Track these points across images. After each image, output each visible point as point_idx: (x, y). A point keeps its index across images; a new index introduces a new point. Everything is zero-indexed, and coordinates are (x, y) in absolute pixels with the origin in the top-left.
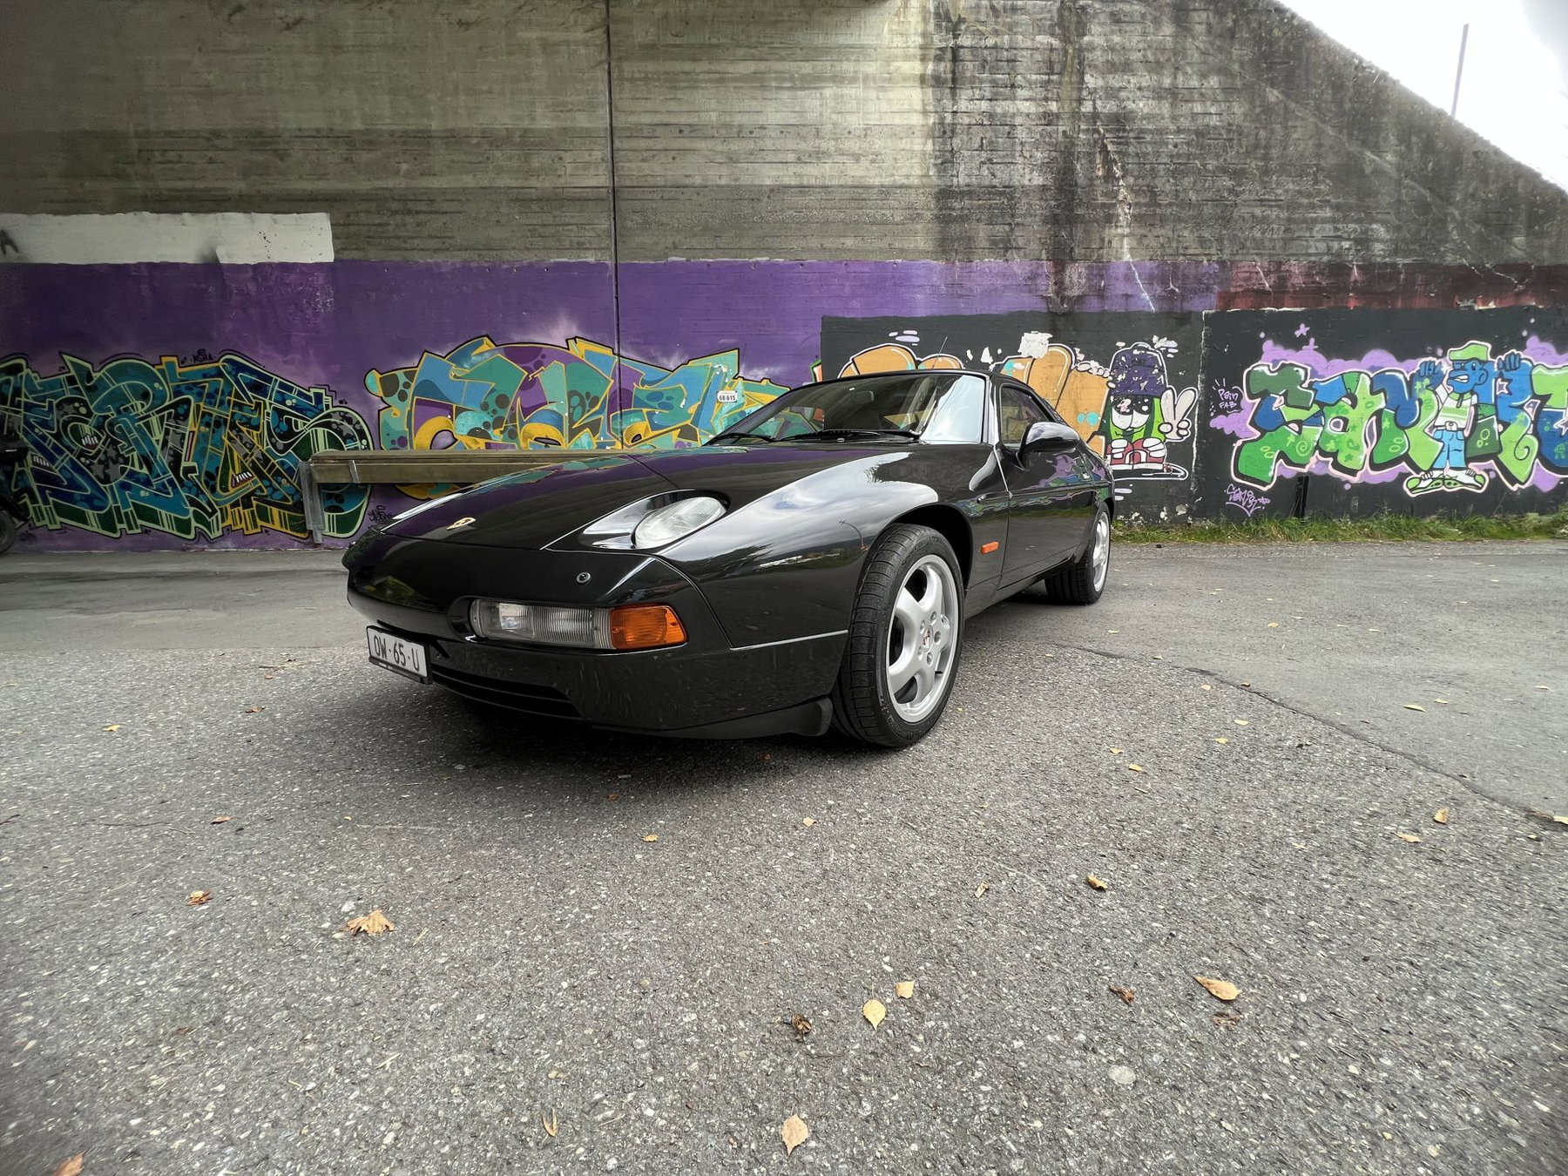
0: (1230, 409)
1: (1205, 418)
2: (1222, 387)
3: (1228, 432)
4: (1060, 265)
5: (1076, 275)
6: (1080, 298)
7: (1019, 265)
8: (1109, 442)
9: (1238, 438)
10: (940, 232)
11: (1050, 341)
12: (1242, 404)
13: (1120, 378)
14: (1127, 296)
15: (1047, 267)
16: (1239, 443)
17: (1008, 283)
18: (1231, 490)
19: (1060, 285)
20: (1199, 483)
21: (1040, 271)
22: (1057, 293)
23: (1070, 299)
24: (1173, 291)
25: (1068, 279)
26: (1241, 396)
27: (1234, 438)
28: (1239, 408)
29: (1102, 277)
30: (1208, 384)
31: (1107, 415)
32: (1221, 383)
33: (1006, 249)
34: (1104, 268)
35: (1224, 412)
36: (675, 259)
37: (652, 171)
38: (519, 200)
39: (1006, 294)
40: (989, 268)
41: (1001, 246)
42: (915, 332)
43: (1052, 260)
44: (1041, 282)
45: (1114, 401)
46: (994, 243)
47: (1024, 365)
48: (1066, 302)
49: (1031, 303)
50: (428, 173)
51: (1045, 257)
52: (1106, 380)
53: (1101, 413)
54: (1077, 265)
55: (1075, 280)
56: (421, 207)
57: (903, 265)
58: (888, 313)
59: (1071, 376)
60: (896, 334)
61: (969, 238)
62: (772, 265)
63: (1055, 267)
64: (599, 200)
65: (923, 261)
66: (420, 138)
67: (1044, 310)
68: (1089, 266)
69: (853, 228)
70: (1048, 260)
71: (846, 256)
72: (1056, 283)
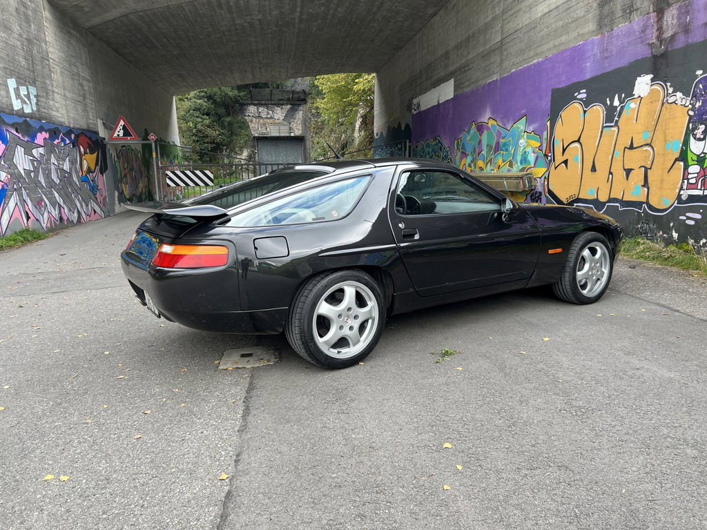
4: (660, 12)
5: (671, 18)
6: (673, 37)
7: (637, 20)
8: (686, 167)
10: (600, 15)
11: (652, 80)
13: (698, 105)
15: (653, 15)
17: (630, 40)
19: (660, 29)
21: (648, 24)
22: (659, 37)
23: (666, 40)
25: (665, 23)
29: (688, 12)
31: (686, 143)
33: (630, 13)
34: (690, 4)
36: (513, 70)
37: (510, 27)
38: (483, 57)
39: (629, 49)
40: (621, 31)
41: (628, 11)
42: (585, 91)
43: (656, 11)
44: (648, 31)
45: (692, 128)
46: (624, 11)
47: (636, 104)
48: (663, 44)
49: (642, 52)
50: (469, 53)
51: (651, 10)
52: (687, 108)
53: (682, 140)
54: (671, 9)
55: (670, 23)
56: (466, 68)
57: (583, 45)
58: (575, 80)
59: (664, 108)
60: (577, 94)
61: (613, 12)
62: (539, 63)
63: (658, 16)
64: (498, 48)
65: (591, 39)
66: (468, 39)
67: (650, 56)
68: (679, 6)
69: (565, 29)
70: (654, 11)
71: (562, 48)
72: (658, 29)
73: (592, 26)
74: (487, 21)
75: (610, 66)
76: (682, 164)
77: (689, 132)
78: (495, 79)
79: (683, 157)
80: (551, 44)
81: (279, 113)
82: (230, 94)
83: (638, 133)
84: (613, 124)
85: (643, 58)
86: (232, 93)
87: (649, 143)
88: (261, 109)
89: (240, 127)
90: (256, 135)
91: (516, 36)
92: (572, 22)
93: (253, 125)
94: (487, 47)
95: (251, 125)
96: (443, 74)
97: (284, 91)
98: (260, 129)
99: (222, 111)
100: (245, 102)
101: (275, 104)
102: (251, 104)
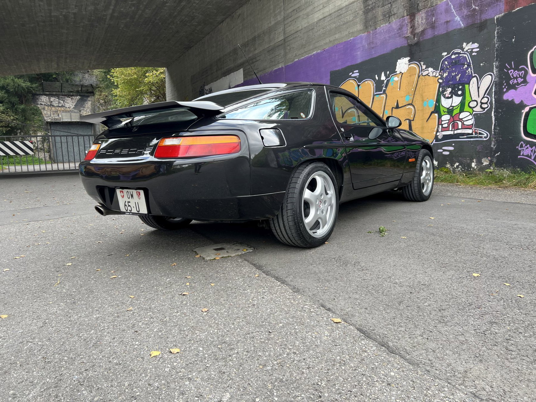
0: (518, 84)
1: (499, 93)
2: (511, 68)
3: (517, 102)
4: (412, 16)
5: (421, 19)
6: (423, 32)
7: (395, 22)
8: (440, 117)
9: (526, 106)
10: (365, 19)
11: (409, 61)
12: (528, 78)
13: (445, 75)
14: (447, 22)
15: (407, 18)
16: (527, 109)
17: (390, 35)
18: (522, 146)
19: (413, 27)
20: (498, 142)
21: (404, 24)
22: (412, 33)
23: (418, 34)
24: (475, 9)
25: (416, 23)
26: (526, 72)
27: (522, 106)
28: (525, 82)
29: (433, 15)
30: (501, 68)
31: (438, 101)
32: (510, 65)
33: (389, 17)
34: (434, 10)
35: (513, 87)
36: (296, 60)
37: (291, 29)
38: (269, 51)
39: (390, 41)
40: (383, 29)
41: (387, 16)
42: (357, 71)
43: (409, 15)
44: (404, 29)
45: (442, 90)
46: (384, 16)
47: (398, 77)
48: (416, 36)
49: (400, 42)
50: (255, 49)
51: (405, 14)
52: (437, 78)
53: (435, 99)
54: (420, 13)
55: (420, 22)
56: (254, 60)
57: (353, 40)
58: (349, 64)
59: (420, 79)
60: (351, 73)
61: (375, 17)
62: (318, 54)
63: (410, 18)
64: (282, 44)
65: (359, 35)
66: (254, 39)
67: (407, 45)
68: (426, 11)
69: (338, 29)
70: (407, 15)
71: (336, 42)
72: (411, 27)
73: (359, 27)
74: (270, 25)
75: (376, 54)
76: (436, 115)
77: (440, 94)
78: (280, 67)
79: (437, 110)
80: (327, 40)
81: (70, 103)
82: (23, 85)
83: (402, 97)
84: (382, 92)
85: (401, 47)
86: (24, 84)
87: (411, 103)
88: (52, 99)
89: (33, 114)
90: (49, 120)
91: (297, 36)
92: (344, 24)
93: (45, 112)
94: (272, 44)
95: (44, 112)
96: (232, 66)
97: (73, 85)
98: (52, 115)
99: (15, 99)
100: (38, 93)
101: (65, 95)
102: (42, 95)
